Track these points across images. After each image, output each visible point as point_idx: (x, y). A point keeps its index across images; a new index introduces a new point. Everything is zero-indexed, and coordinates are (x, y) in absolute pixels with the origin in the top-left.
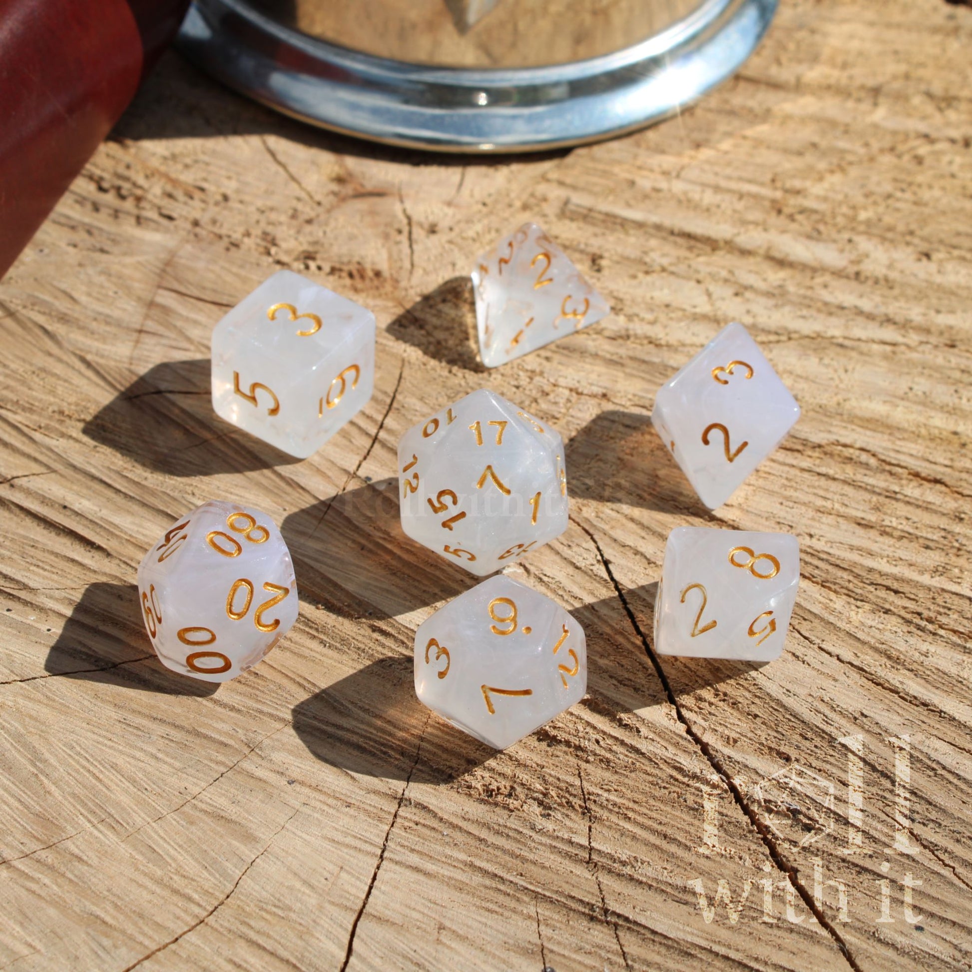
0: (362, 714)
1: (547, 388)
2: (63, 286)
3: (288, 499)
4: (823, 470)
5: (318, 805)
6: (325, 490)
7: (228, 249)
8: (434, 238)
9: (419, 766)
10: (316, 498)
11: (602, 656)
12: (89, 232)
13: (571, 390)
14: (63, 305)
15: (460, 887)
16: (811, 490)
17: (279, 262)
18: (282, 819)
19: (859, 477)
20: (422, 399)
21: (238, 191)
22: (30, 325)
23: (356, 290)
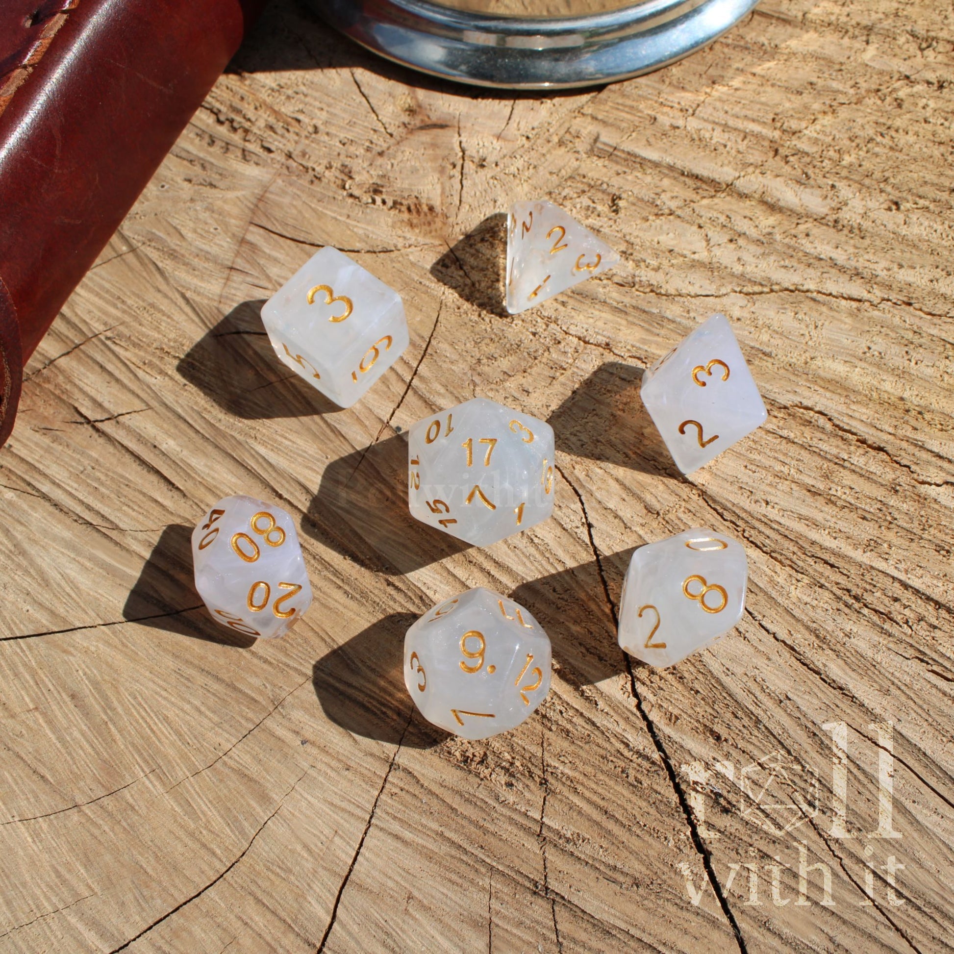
0: (369, 673)
1: (560, 336)
2: (175, 222)
3: (331, 446)
4: (785, 433)
5: (324, 768)
6: (361, 440)
7: (312, 182)
8: (482, 172)
9: (411, 729)
10: (353, 447)
11: (575, 622)
12: (203, 167)
13: (580, 338)
14: (173, 242)
15: (430, 857)
16: (772, 454)
17: (351, 196)
18: (292, 780)
19: (814, 442)
20: (452, 344)
21: (326, 123)
22: (146, 261)
23: (412, 225)
